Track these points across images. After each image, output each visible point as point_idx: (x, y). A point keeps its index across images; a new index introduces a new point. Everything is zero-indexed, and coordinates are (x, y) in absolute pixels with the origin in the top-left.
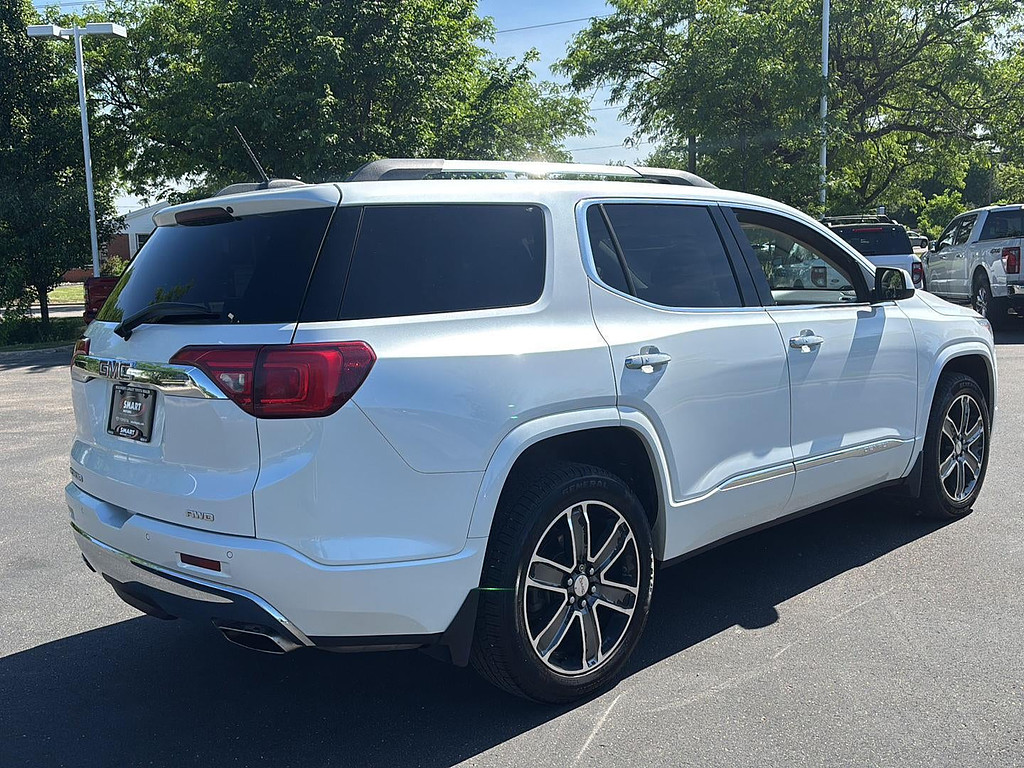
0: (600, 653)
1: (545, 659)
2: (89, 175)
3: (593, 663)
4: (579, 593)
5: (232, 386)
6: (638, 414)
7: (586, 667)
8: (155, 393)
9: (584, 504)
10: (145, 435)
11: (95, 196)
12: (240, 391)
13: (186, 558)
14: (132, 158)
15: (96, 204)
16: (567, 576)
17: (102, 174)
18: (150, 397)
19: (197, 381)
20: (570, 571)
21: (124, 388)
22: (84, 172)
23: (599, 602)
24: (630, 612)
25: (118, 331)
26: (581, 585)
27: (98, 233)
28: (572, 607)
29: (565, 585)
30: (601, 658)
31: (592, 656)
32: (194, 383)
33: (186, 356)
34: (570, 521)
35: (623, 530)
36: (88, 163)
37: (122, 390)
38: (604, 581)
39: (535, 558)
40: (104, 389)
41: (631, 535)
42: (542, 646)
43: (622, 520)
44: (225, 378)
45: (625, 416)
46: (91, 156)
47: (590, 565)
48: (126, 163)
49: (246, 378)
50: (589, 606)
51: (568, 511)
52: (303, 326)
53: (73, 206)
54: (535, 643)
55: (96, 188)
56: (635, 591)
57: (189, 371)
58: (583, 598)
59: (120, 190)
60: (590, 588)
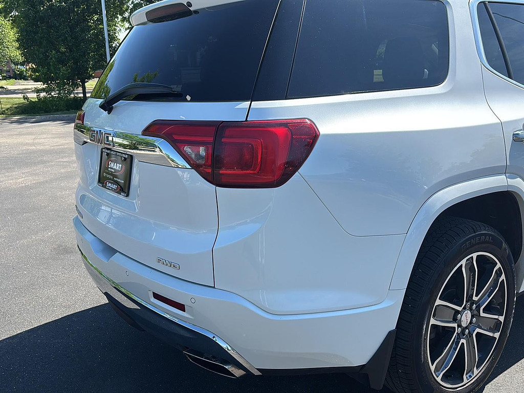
0: (475, 368)
1: (439, 379)
2: (105, 19)
3: (470, 377)
4: (464, 325)
5: (193, 156)
6: (519, 179)
7: (465, 381)
8: (131, 157)
9: (475, 255)
10: (124, 189)
11: (108, 30)
12: (202, 162)
13: (156, 296)
14: (127, 10)
15: (109, 35)
16: (457, 312)
17: (111, 18)
18: (129, 160)
19: (163, 149)
20: (460, 309)
21: (109, 151)
22: (102, 17)
23: (478, 330)
24: (497, 335)
25: (103, 107)
26: (466, 318)
27: (110, 51)
28: (459, 337)
29: (455, 320)
30: (476, 371)
31: (471, 370)
32: (161, 150)
33: (156, 129)
34: (464, 269)
35: (499, 274)
36: (104, 12)
37: (107, 154)
38: (482, 314)
39: (438, 302)
40: (95, 151)
41: (503, 277)
42: (437, 370)
43: (499, 265)
44: (188, 149)
45: (511, 182)
46: (106, 8)
47: (473, 302)
48: (124, 12)
49: (207, 151)
50: (470, 334)
51: (463, 262)
52: (256, 104)
53: (97, 35)
54: (433, 368)
55: (109, 25)
56: (502, 319)
57: (158, 141)
58: (466, 328)
59: (122, 29)
60: (471, 320)
